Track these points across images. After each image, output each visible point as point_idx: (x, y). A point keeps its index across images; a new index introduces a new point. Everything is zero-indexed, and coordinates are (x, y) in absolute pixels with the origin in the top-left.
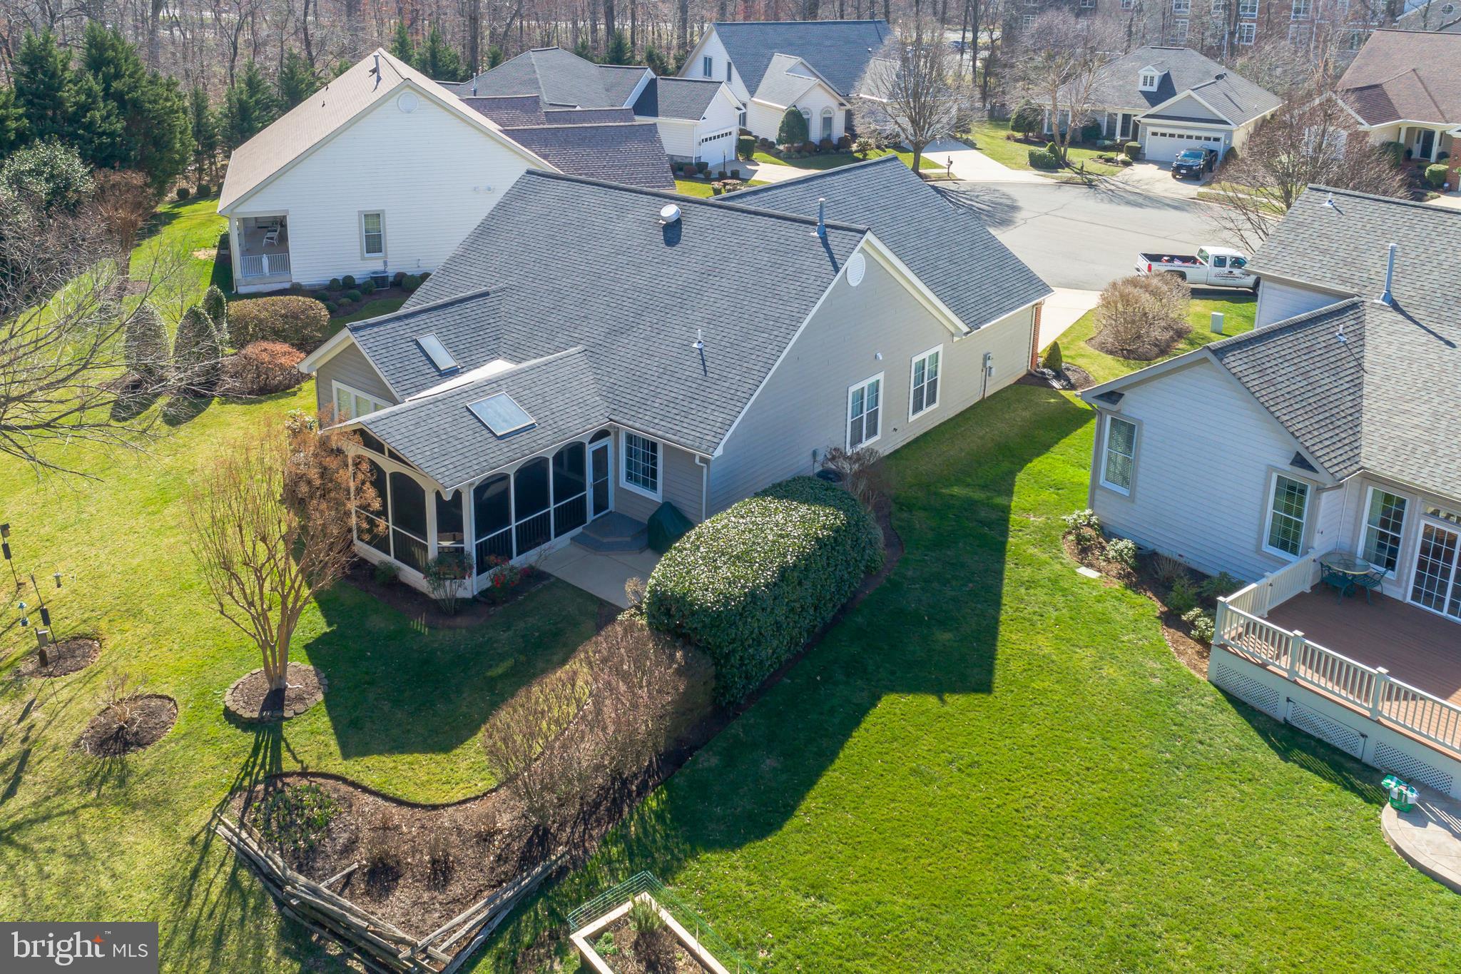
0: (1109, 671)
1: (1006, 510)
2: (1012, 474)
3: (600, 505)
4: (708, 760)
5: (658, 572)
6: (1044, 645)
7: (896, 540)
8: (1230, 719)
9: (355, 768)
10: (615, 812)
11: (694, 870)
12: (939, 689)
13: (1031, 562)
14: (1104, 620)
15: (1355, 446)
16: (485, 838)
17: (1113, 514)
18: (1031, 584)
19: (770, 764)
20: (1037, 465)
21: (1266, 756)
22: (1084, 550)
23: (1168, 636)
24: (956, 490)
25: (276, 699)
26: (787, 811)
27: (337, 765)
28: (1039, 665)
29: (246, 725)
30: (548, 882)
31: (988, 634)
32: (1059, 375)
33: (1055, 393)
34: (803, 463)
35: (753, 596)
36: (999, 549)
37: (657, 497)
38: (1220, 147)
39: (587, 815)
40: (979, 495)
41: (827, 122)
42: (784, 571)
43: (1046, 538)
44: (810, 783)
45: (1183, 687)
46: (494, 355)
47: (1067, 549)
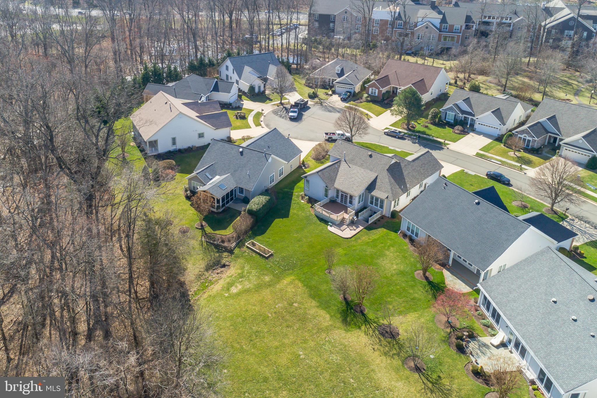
0: (303, 214)
1: (293, 193)
2: (294, 186)
3: (235, 197)
4: (256, 228)
5: (248, 207)
6: (295, 211)
7: (277, 199)
8: (316, 218)
9: (215, 232)
10: (246, 234)
11: (256, 238)
12: (282, 218)
13: (296, 200)
14: (303, 208)
15: (334, 184)
16: (233, 237)
17: (307, 193)
18: (295, 203)
19: (263, 228)
20: (298, 184)
21: (318, 222)
22: (303, 198)
23: (311, 209)
24: (286, 190)
25: (202, 226)
26: (265, 232)
27: (213, 232)
28: (294, 214)
29: (200, 229)
30: (241, 241)
31: (289, 211)
32: (304, 166)
33: (303, 170)
34: (263, 188)
35: (260, 209)
36: (291, 199)
37: (244, 195)
38: (352, 91)
39: (243, 234)
40: (289, 190)
41: (259, 87)
42: (263, 205)
43: (298, 197)
44: (268, 228)
45: (311, 215)
46: (216, 175)
47: (300, 198)
